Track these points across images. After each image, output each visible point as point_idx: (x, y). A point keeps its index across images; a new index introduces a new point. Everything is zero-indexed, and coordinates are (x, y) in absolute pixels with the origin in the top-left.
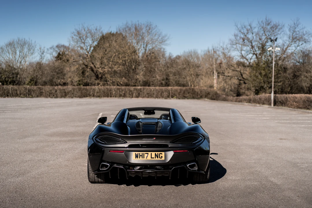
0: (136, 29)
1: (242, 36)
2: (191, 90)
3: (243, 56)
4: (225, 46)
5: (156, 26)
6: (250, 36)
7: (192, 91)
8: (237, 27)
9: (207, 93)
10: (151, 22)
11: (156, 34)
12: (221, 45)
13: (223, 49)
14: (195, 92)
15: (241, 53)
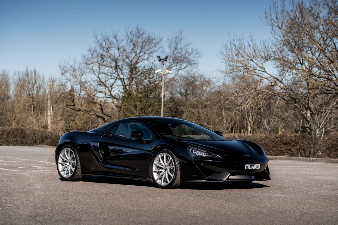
1: (101, 52)
2: (20, 131)
3: (100, 81)
4: (77, 66)
6: (114, 52)
7: (22, 132)
8: (96, 38)
9: (44, 136)
12: (71, 63)
13: (74, 71)
14: (25, 134)
15: (99, 77)
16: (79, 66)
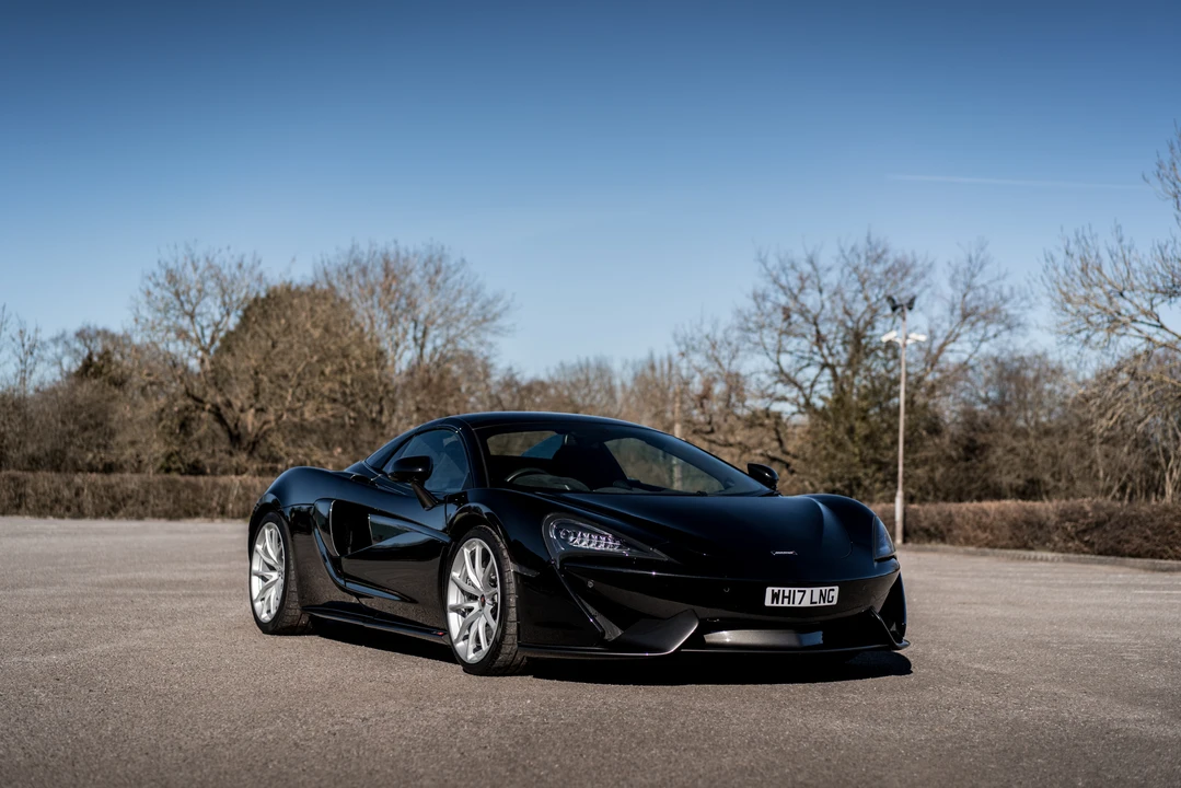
0: (387, 271)
1: (783, 300)
3: (782, 371)
4: (719, 335)
5: (463, 261)
6: (811, 300)
8: (765, 264)
10: (443, 248)
11: (460, 292)
12: (707, 329)
13: (713, 346)
15: (778, 363)
16: (725, 332)
